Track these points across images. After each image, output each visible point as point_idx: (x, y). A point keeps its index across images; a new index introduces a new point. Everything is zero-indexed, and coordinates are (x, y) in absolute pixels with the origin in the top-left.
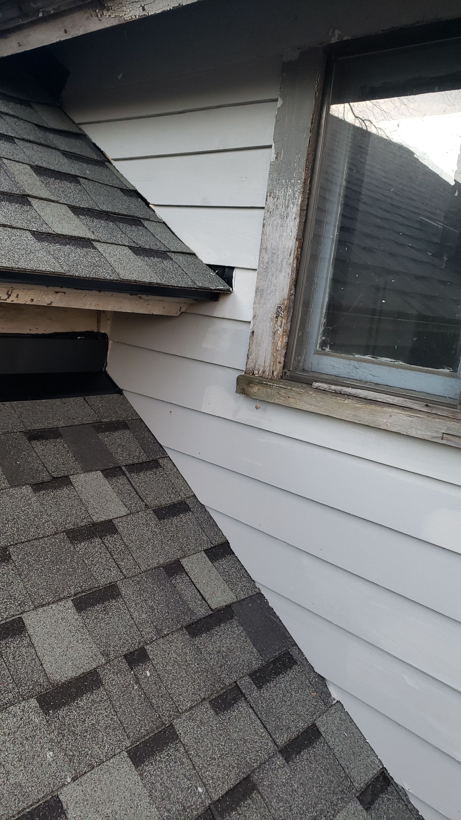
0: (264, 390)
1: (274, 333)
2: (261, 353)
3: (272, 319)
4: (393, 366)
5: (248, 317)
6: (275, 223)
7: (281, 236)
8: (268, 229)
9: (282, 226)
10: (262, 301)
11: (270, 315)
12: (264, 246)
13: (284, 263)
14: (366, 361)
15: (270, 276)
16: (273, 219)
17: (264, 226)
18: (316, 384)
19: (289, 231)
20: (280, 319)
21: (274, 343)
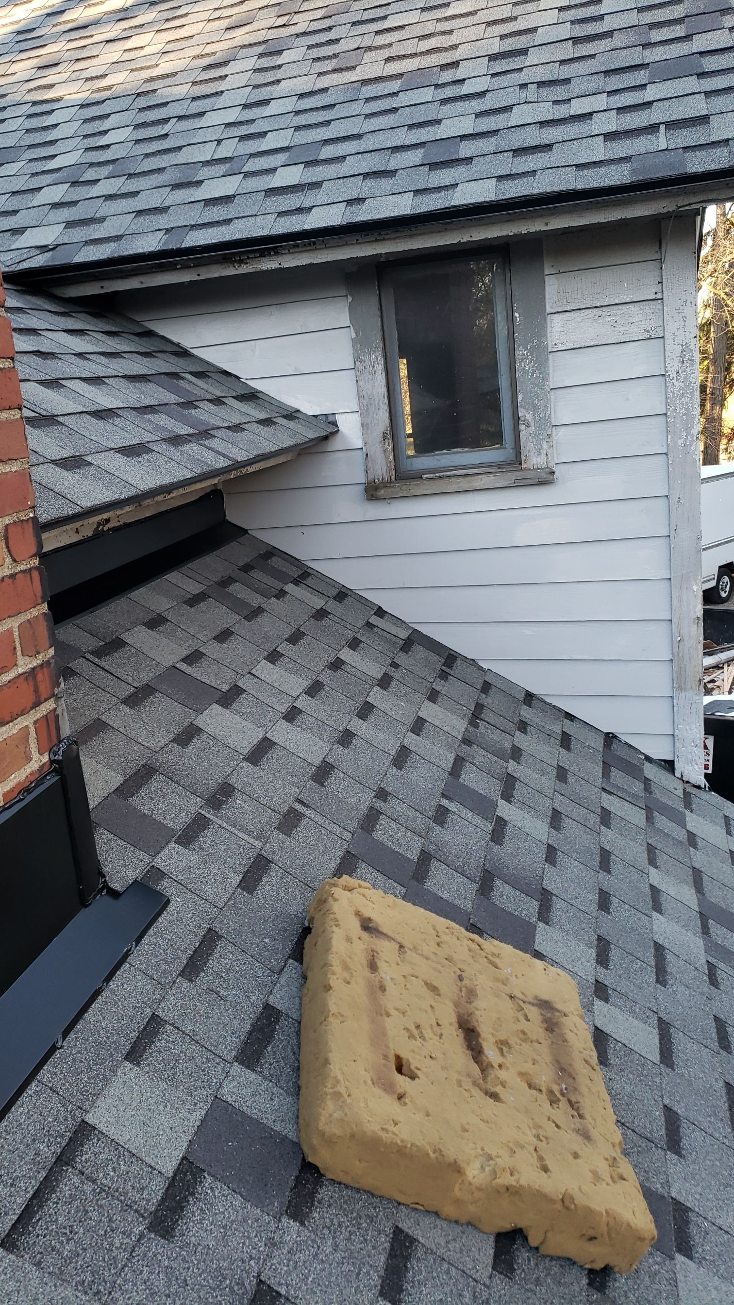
0: (390, 490)
1: (385, 451)
2: (377, 467)
3: (380, 442)
4: (464, 452)
5: (359, 444)
6: (367, 378)
7: (373, 387)
8: (361, 383)
9: (372, 379)
10: (369, 432)
11: (378, 440)
12: (361, 395)
13: (381, 403)
14: (444, 454)
15: (371, 414)
16: (363, 376)
17: (357, 382)
18: (425, 476)
19: (379, 382)
20: (386, 440)
21: (387, 458)
